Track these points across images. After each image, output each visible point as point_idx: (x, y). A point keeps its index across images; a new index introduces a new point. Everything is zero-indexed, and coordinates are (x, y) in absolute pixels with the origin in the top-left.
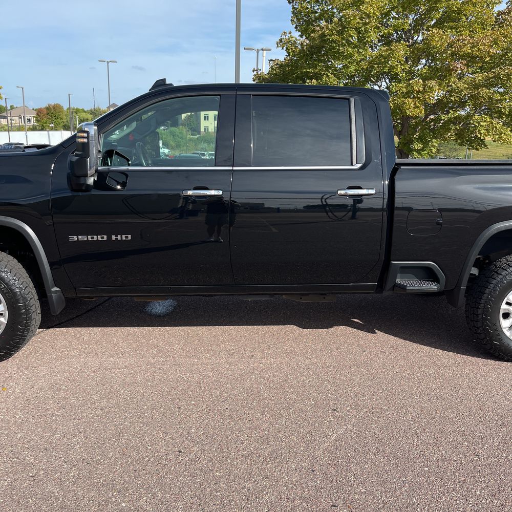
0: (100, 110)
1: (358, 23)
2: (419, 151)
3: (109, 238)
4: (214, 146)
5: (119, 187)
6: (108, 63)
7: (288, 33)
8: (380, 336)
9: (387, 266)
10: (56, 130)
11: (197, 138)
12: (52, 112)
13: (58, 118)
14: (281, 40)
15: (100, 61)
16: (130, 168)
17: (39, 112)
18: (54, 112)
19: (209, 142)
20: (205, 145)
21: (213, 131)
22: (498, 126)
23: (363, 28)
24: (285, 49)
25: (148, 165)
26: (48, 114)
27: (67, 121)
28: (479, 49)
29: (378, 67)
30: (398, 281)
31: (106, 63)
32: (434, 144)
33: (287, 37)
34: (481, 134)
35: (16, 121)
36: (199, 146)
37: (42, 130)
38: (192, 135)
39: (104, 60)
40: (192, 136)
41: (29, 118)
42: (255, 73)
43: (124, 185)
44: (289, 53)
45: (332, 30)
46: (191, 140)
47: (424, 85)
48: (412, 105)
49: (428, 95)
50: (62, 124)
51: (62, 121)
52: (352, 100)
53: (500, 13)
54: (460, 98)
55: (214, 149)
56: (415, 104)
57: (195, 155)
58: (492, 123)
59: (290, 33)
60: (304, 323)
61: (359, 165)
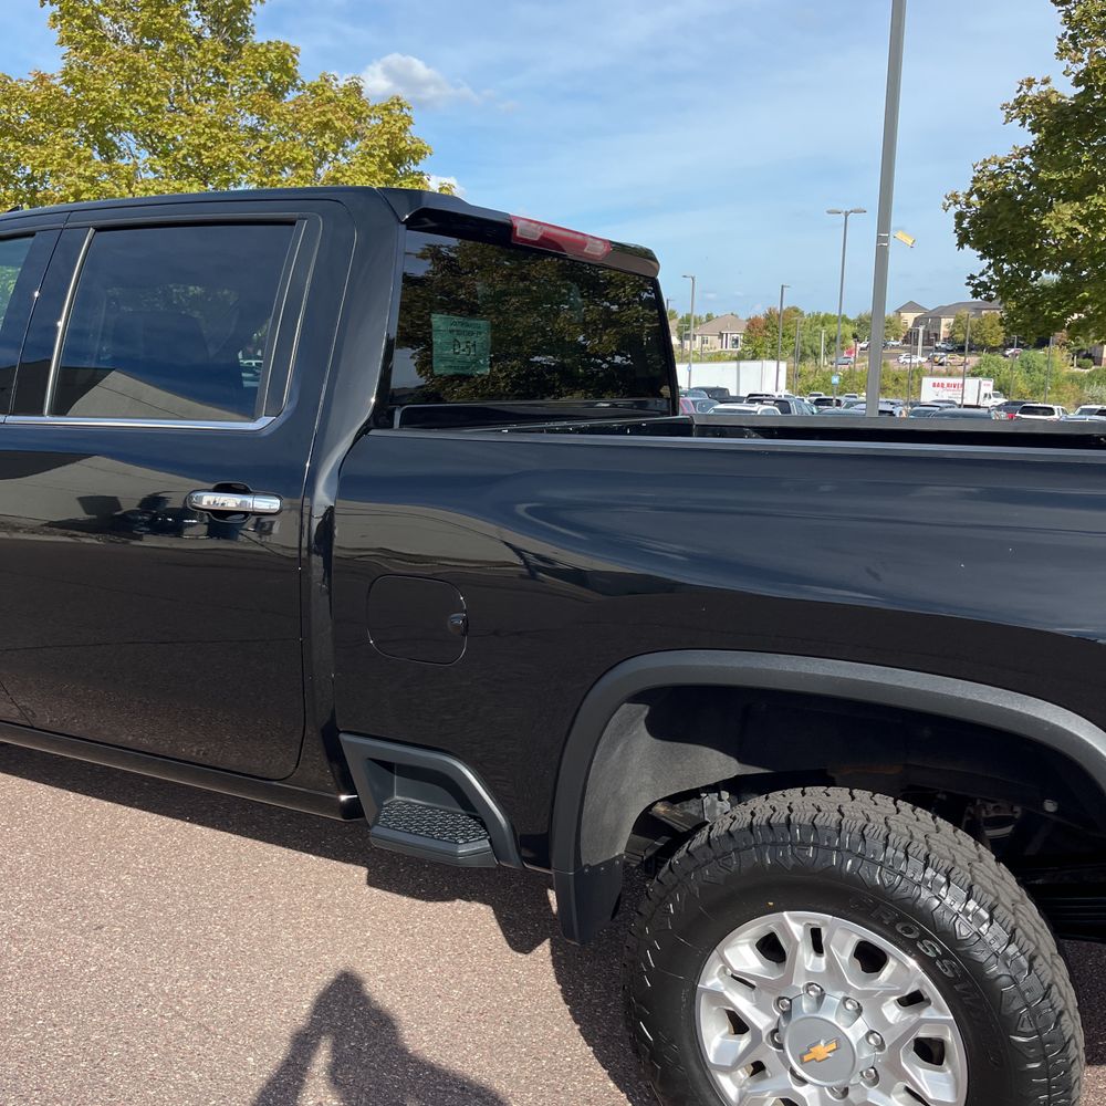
6: (847, 214)
11: (1089, 374)
12: (775, 323)
15: (829, 212)
17: (752, 324)
18: (778, 325)
26: (766, 328)
27: (803, 341)
31: (843, 215)
35: (715, 344)
37: (753, 359)
38: (1079, 366)
39: (840, 210)
40: (1077, 370)
41: (735, 336)
50: (792, 348)
51: (791, 341)
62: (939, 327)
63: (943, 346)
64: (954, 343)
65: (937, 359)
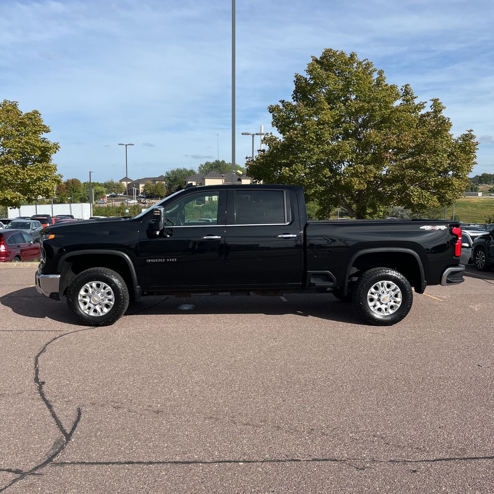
0: (113, 183)
1: (316, 129)
2: (370, 214)
3: (166, 260)
4: (216, 213)
5: (168, 236)
6: (126, 145)
7: (269, 133)
8: (310, 317)
9: (305, 274)
10: (74, 202)
11: (202, 207)
12: (71, 186)
13: (76, 192)
14: (264, 139)
15: (119, 144)
16: (174, 227)
18: (73, 187)
19: (213, 211)
20: (210, 213)
21: (217, 200)
22: (427, 195)
23: (319, 132)
24: (267, 144)
25: (183, 225)
26: (67, 188)
27: (84, 194)
28: (402, 144)
29: (332, 157)
30: (312, 281)
32: (381, 209)
33: (269, 137)
34: (414, 201)
36: (204, 213)
37: (61, 203)
38: (197, 204)
39: (124, 144)
42: (248, 160)
43: (171, 235)
44: (270, 147)
45: (297, 134)
46: (196, 208)
47: (365, 168)
48: (357, 182)
49: (368, 175)
50: (79, 197)
51: (79, 194)
52: (285, 192)
53: (422, 116)
54: (393, 176)
55: (216, 216)
56: (360, 181)
57: (201, 221)
58: (422, 193)
59: (271, 133)
60: (267, 312)
61: (288, 223)
62: (139, 188)
63: (142, 196)
64: (146, 194)
65: (142, 201)
